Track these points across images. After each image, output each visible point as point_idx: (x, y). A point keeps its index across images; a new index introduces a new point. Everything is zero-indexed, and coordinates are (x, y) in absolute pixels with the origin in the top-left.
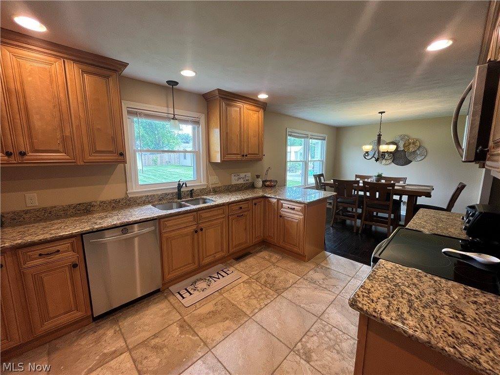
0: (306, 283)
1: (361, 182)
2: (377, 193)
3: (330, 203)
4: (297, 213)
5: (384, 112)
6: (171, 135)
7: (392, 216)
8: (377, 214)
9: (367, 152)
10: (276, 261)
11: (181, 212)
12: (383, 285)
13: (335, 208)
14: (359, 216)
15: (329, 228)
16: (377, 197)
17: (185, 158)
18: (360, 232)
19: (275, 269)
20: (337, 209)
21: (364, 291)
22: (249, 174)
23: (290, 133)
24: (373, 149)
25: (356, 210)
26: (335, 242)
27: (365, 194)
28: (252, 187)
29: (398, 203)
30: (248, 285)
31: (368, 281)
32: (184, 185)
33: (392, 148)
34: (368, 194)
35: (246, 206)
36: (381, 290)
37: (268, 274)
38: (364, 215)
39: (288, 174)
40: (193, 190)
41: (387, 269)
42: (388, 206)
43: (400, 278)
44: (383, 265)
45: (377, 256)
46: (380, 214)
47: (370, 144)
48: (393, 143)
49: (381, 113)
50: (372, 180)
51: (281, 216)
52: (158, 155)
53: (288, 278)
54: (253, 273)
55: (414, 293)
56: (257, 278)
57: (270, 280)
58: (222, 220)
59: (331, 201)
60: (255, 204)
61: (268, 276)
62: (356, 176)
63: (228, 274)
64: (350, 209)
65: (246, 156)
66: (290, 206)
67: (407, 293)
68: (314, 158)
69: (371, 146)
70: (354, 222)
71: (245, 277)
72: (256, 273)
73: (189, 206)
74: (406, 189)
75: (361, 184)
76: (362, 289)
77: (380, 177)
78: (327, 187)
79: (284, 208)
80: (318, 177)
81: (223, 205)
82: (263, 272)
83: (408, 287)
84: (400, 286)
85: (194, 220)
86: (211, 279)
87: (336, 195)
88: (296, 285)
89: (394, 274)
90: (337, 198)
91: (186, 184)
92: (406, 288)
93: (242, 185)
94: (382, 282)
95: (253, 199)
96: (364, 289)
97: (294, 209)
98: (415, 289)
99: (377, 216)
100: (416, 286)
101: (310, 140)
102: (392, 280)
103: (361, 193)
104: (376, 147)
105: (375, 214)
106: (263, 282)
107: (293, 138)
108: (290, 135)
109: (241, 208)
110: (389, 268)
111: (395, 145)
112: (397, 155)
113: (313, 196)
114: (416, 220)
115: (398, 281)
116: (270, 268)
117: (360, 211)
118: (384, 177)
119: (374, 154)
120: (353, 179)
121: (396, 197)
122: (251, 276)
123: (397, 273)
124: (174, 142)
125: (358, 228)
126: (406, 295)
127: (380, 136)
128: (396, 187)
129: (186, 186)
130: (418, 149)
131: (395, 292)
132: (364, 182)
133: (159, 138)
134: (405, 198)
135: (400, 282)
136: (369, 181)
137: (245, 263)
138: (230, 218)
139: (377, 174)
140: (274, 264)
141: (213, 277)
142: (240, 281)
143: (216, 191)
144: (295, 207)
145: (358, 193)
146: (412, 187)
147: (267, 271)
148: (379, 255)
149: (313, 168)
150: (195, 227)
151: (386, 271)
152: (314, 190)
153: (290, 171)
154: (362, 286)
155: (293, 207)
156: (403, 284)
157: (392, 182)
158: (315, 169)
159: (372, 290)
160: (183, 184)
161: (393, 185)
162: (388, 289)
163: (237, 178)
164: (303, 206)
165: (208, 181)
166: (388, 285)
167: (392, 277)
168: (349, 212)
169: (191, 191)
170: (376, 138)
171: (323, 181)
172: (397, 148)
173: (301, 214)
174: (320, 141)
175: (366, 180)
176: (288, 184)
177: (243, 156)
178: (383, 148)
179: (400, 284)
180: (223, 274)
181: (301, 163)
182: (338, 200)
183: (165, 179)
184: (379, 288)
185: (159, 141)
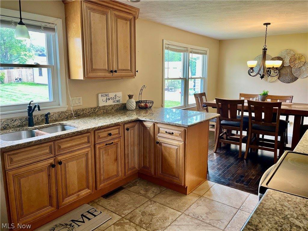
0: (188, 219)
1: (246, 101)
2: (263, 114)
3: (214, 126)
4: (176, 138)
5: (269, 24)
6: (22, 45)
7: (279, 138)
8: (263, 136)
9: (252, 68)
10: (152, 195)
11: (32, 142)
12: (271, 220)
13: (218, 132)
14: (244, 140)
15: (212, 154)
16: (263, 117)
17: (41, 74)
18: (245, 157)
19: (151, 206)
20: (221, 132)
21: (251, 227)
22: (120, 94)
23: (167, 46)
24: (258, 64)
25: (241, 133)
26: (219, 169)
27: (250, 114)
28: (123, 109)
29: (284, 124)
30: (119, 227)
31: (255, 216)
32: (37, 108)
33: (278, 64)
34: (253, 115)
35: (116, 131)
36: (270, 225)
37: (144, 212)
38: (249, 138)
39: (166, 93)
40: (49, 114)
41: (275, 200)
42: (275, 127)
43: (289, 209)
44: (271, 196)
45: (264, 185)
46: (266, 137)
47: (255, 59)
48: (279, 58)
49: (267, 24)
50: (258, 99)
51: (158, 143)
52: (6, 71)
53: (167, 215)
54: (126, 212)
55: (303, 225)
56: (131, 218)
57: (146, 219)
58: (87, 150)
59: (214, 124)
60: (128, 129)
61: (144, 214)
62: (241, 95)
63: (95, 216)
64: (234, 132)
65: (116, 71)
66: (168, 131)
67: (296, 226)
68: (195, 75)
69: (257, 61)
70: (238, 146)
71: (117, 218)
72: (129, 211)
73: (43, 134)
74: (293, 109)
75: (246, 104)
76: (249, 226)
77: (265, 96)
78: (210, 108)
79: (162, 133)
80: (199, 96)
81: (88, 131)
82: (137, 211)
83: (297, 218)
84: (288, 218)
85: (51, 152)
86: (73, 224)
87: (219, 117)
88: (176, 223)
89: (282, 205)
90: (220, 120)
91: (39, 107)
92: (295, 220)
93: (113, 107)
94: (271, 216)
95: (125, 123)
96: (251, 225)
97: (173, 133)
98: (303, 221)
99: (263, 139)
100: (304, 216)
101: (191, 54)
102: (281, 212)
103: (246, 114)
104: (261, 63)
105: (261, 136)
106: (137, 221)
107: (171, 52)
108: (168, 48)
109: (110, 134)
110: (277, 198)
111: (280, 60)
112: (283, 72)
113: (195, 117)
114: (304, 143)
115: (287, 213)
116: (146, 205)
117: (245, 133)
118: (269, 95)
119: (260, 70)
120: (237, 98)
121: (283, 118)
122: (123, 216)
123: (286, 204)
124: (25, 55)
125: (243, 153)
126: (295, 228)
127: (265, 50)
128: (282, 107)
129: (39, 110)
130: (304, 65)
131: (283, 226)
132: (249, 102)
133: (5, 49)
134: (292, 118)
135: (289, 214)
136: (254, 100)
137: (116, 201)
138: (97, 146)
139: (262, 93)
140: (150, 200)
141: (77, 221)
142: (111, 222)
143: (79, 115)
144: (174, 132)
145: (242, 114)
146: (299, 107)
147: (142, 208)
148: (267, 184)
149: (194, 86)
150: (51, 161)
151: (275, 202)
152: (195, 112)
153: (168, 90)
154: (249, 222)
155: (171, 131)
156: (292, 216)
157: (278, 101)
158: (196, 87)
159: (260, 226)
160: (35, 106)
161: (279, 105)
162: (276, 223)
163: (105, 98)
164: (183, 129)
165: (68, 103)
166: (276, 218)
167: (281, 208)
168: (234, 135)
169: (47, 115)
170: (261, 52)
171: (205, 101)
172: (283, 64)
173: (180, 139)
174: (200, 56)
175: (251, 99)
176: (166, 105)
177: (112, 71)
178: (269, 64)
179: (289, 216)
180: (89, 216)
181: (180, 81)
182: (222, 122)
183: (14, 100)
184: (267, 223)
185: (6, 53)
